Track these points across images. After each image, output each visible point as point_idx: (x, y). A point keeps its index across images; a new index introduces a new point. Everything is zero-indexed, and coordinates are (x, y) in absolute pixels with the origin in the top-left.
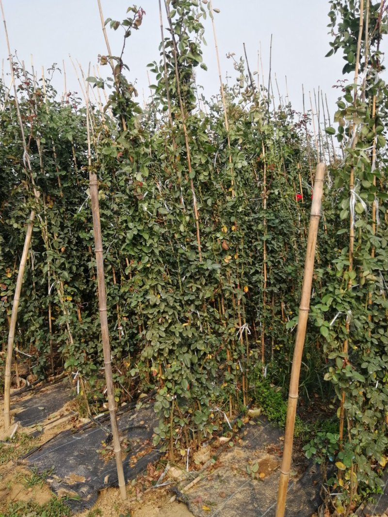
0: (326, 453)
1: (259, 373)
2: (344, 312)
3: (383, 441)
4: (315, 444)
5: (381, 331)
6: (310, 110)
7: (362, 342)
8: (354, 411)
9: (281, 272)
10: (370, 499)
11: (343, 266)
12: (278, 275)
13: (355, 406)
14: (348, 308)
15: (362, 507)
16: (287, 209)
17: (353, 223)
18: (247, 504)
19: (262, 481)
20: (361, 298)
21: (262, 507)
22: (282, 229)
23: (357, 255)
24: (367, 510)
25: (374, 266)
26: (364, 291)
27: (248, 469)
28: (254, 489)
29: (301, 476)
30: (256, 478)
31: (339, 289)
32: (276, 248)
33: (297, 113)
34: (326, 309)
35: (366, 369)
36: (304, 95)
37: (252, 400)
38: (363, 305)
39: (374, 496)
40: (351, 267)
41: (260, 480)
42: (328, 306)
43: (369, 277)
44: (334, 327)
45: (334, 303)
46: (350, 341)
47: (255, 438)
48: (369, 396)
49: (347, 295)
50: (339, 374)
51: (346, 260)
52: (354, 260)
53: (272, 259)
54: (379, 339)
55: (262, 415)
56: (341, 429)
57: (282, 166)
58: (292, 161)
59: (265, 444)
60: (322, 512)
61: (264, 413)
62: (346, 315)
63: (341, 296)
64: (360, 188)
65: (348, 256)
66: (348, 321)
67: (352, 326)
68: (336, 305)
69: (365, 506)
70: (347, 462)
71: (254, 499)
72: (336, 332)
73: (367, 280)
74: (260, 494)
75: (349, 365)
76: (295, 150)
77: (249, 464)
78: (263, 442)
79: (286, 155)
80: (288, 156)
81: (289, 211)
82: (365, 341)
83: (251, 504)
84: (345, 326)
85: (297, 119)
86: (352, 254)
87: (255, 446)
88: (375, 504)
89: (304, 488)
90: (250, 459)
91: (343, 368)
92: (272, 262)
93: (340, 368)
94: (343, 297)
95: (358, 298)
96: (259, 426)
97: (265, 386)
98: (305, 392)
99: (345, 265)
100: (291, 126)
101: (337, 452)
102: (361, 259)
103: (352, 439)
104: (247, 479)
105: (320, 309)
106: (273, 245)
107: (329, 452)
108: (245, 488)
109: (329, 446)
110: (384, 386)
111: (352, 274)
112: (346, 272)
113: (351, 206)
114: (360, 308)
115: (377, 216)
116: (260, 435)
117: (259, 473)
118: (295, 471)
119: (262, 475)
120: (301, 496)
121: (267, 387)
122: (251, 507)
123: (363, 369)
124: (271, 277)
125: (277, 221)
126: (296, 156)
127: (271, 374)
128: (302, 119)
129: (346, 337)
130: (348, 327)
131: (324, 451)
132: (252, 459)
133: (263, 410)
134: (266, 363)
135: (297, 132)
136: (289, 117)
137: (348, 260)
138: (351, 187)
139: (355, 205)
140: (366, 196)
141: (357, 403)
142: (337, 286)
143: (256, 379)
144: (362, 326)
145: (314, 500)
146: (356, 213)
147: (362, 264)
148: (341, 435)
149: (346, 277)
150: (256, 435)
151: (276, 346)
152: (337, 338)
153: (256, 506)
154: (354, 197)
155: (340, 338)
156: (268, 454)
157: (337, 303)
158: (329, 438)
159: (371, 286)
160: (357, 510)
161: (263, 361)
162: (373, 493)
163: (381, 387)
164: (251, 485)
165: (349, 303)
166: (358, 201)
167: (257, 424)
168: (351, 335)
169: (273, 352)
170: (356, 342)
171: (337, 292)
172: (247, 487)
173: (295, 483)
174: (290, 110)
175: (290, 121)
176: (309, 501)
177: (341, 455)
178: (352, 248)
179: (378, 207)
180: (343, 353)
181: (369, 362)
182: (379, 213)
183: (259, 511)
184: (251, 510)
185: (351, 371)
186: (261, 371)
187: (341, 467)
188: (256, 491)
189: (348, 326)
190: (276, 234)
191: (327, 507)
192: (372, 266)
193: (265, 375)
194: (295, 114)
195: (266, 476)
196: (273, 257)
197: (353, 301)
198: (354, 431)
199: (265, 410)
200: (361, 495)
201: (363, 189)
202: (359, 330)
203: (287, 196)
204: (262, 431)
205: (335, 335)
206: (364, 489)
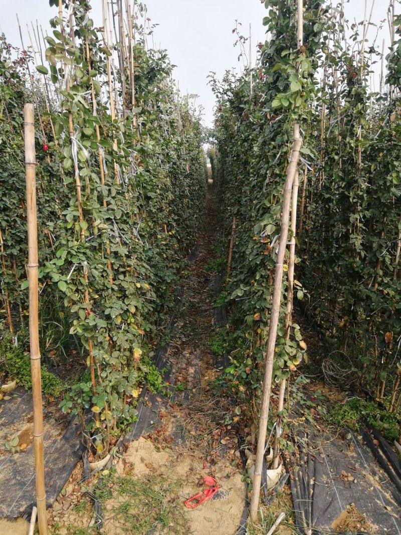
0: (82, 403)
1: (9, 344)
2: (80, 263)
3: (134, 376)
4: (71, 397)
5: (121, 277)
6: (31, 47)
7: (103, 290)
8: (101, 356)
9: (19, 232)
10: (128, 429)
11: (72, 217)
12: (17, 235)
13: (102, 352)
14: (84, 258)
15: (121, 439)
16: (17, 161)
17: (77, 171)
18: (8, 480)
19: (24, 452)
20: (97, 248)
21: (25, 477)
22: (13, 183)
23: (85, 204)
24: (126, 439)
25: (105, 215)
26: (99, 241)
27: (7, 446)
28: (16, 463)
29: (64, 433)
30: (16, 452)
31: (72, 241)
32: (9, 206)
33: (14, 48)
34: (61, 263)
35: (109, 314)
36: (20, 27)
37: (4, 374)
38: (100, 254)
39: (131, 425)
40: (81, 218)
41: (22, 451)
42: (63, 260)
43: (101, 226)
44: (73, 280)
45: (69, 256)
46: (91, 291)
47: (13, 413)
48: (115, 339)
49: (81, 246)
50: (83, 325)
51: (75, 210)
52: (83, 210)
53: (6, 218)
54: (120, 284)
55: (19, 386)
56: (93, 376)
57: (4, 110)
58: (16, 105)
59: (24, 414)
60: (86, 457)
61: (20, 384)
62: (83, 267)
63: (75, 248)
64: (80, 135)
65: (77, 207)
66: (86, 271)
67: (90, 276)
68: (71, 257)
69: (124, 437)
70: (101, 404)
71: (16, 472)
72: (75, 284)
73: (99, 230)
74: (22, 465)
75: (92, 314)
76: (18, 92)
77: (8, 441)
78: (22, 413)
79: (7, 97)
80: (10, 98)
81: (20, 163)
82: (105, 288)
83: (13, 478)
84: (84, 277)
85: (15, 56)
86: (81, 204)
87: (13, 420)
88: (132, 431)
89: (68, 442)
90: (9, 435)
91: (86, 318)
92: (7, 221)
93: (83, 319)
94: (78, 249)
95: (93, 249)
96: (16, 398)
97: (17, 356)
98: (62, 352)
99: (74, 216)
100: (9, 63)
101: (91, 397)
102: (90, 208)
103: (103, 381)
104: (8, 456)
105: (55, 264)
106: (5, 202)
107: (84, 401)
108: (6, 466)
109: (84, 395)
110: (130, 327)
111: (84, 225)
112: (77, 223)
113: (73, 154)
114: (97, 257)
115: (105, 165)
116: (18, 408)
117: (20, 446)
118: (58, 430)
119: (24, 446)
120: (66, 450)
121: (20, 357)
122: (13, 482)
123: (106, 315)
124: (9, 238)
125: (6, 174)
126: (21, 100)
127: (22, 342)
128: (20, 56)
129: (86, 288)
130: (87, 278)
131: (79, 401)
132: (11, 435)
133: (18, 381)
134: (15, 333)
135: (18, 70)
136: (5, 51)
137: (78, 210)
138: (71, 134)
139: (78, 153)
140: (88, 144)
141: (103, 348)
142: (70, 238)
143: (6, 351)
144: (100, 274)
145: (78, 450)
146: (79, 161)
147: (92, 214)
148: (93, 382)
149: (77, 228)
150: (13, 409)
151: (25, 311)
152: (77, 291)
153: (19, 478)
154: (75, 144)
155: (80, 290)
156: (28, 424)
157: (72, 255)
158: (82, 387)
159: (104, 234)
160: (118, 443)
161: (11, 330)
162: (130, 423)
163: (127, 328)
164: (11, 461)
165: (84, 253)
166: (80, 149)
167: (13, 398)
168: (91, 284)
169: (22, 319)
170: (97, 291)
171: (70, 244)
172: (8, 464)
173: (59, 441)
174: (5, 43)
175: (7, 56)
176: (74, 453)
177: (94, 400)
178: (80, 198)
179: (104, 156)
180: (85, 304)
181: (111, 308)
182: (106, 162)
183: (23, 482)
184: (15, 484)
185: (94, 320)
186: (11, 341)
187: (97, 410)
188: (18, 464)
189: (86, 276)
190: (7, 189)
191: (90, 451)
192: (103, 216)
193: (16, 344)
194: (11, 49)
195: (28, 445)
196: (7, 216)
197: (88, 251)
198: (104, 375)
199: (21, 381)
200: (120, 429)
201: (84, 137)
202: (97, 279)
203: (14, 146)
204: (20, 403)
205: (74, 288)
206: (122, 423)
